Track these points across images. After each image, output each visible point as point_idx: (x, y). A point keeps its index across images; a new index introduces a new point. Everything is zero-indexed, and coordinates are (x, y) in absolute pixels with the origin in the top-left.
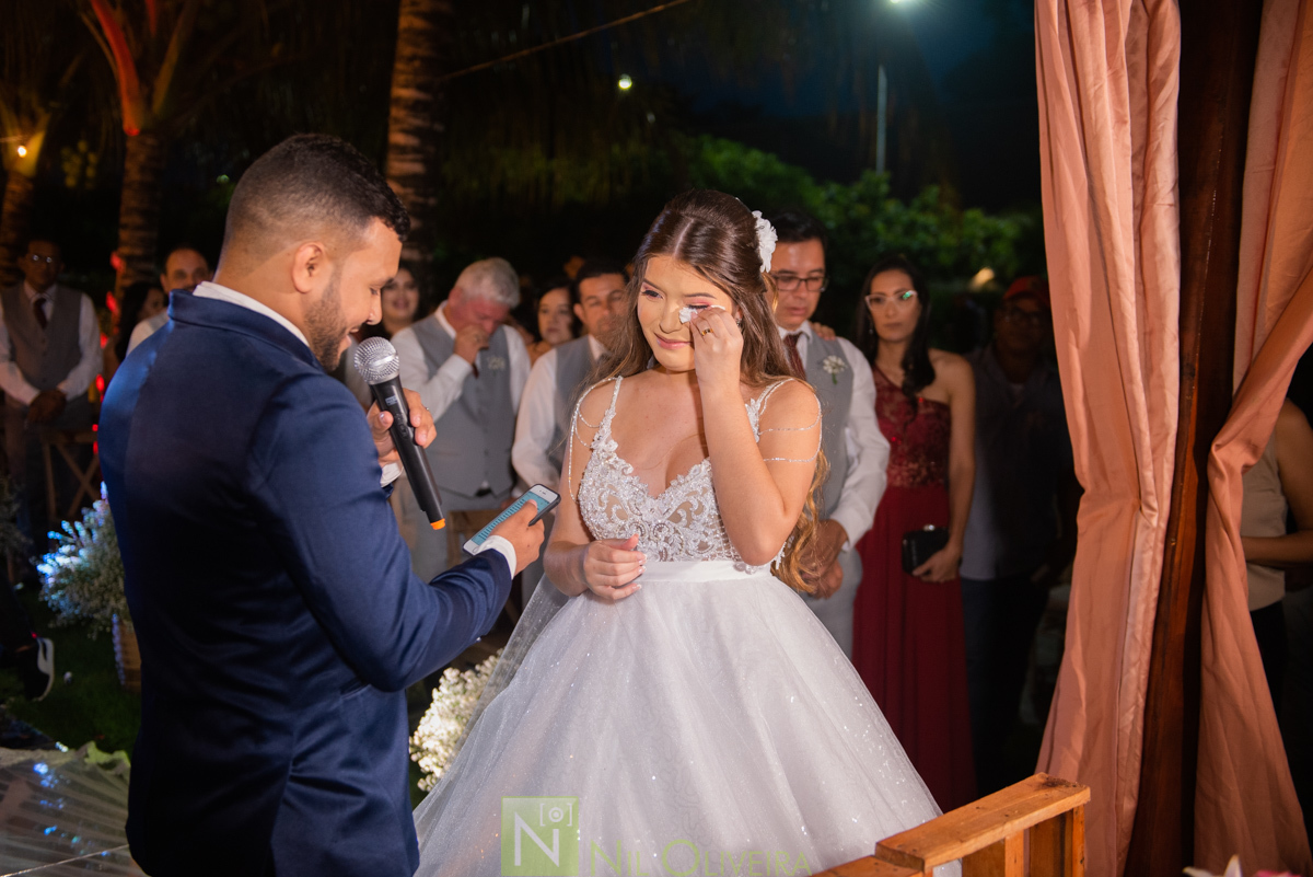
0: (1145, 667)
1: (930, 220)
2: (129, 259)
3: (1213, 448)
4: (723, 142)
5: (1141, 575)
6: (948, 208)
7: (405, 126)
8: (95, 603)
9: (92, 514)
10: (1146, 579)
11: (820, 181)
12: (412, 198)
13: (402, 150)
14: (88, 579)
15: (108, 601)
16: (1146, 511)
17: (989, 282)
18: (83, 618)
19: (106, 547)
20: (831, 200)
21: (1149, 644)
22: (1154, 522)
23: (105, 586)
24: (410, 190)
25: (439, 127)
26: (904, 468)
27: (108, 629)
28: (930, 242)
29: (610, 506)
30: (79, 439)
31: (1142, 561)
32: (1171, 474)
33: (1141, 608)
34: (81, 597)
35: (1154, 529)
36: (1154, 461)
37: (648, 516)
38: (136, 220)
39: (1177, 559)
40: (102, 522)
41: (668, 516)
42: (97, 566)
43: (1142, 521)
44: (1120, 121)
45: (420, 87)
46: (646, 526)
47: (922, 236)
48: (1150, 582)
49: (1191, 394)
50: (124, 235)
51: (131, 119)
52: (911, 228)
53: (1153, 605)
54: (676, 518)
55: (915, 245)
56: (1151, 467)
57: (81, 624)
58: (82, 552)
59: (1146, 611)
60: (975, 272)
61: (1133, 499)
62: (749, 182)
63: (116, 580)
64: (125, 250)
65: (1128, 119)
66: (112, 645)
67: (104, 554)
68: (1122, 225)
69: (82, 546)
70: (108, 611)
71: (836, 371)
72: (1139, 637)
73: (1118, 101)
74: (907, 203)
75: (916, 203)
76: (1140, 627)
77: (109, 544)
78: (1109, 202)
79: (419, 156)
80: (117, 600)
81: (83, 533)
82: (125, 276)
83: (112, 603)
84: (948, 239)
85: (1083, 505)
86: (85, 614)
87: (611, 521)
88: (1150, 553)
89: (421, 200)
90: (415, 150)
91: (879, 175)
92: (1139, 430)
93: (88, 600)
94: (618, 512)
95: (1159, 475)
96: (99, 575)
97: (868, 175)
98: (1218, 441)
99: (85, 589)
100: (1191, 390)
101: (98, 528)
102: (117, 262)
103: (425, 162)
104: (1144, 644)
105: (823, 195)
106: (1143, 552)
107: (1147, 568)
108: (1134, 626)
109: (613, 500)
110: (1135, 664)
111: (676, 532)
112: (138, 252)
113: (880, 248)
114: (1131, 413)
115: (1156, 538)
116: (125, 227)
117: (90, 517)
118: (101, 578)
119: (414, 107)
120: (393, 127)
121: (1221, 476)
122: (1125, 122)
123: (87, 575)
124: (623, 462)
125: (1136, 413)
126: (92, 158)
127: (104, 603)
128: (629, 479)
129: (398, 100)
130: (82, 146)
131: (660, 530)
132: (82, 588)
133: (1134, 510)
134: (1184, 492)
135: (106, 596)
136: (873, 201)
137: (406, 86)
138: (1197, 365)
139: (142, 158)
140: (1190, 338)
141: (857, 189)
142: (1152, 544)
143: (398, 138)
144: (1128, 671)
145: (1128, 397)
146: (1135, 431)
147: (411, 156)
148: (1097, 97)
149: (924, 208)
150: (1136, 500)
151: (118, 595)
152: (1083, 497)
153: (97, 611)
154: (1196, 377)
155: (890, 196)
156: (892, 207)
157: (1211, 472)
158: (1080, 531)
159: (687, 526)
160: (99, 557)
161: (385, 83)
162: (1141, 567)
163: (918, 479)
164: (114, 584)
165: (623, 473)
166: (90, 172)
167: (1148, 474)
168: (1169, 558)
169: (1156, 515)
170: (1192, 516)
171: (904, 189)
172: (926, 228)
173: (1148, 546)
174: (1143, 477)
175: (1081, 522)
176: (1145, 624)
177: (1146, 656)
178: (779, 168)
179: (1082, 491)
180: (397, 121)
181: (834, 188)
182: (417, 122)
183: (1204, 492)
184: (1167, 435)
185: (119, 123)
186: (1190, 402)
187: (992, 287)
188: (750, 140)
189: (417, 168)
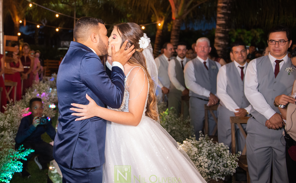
7: (221, 12)
12: (222, 29)
13: (220, 18)
24: (221, 27)
25: (229, 12)
38: (174, 37)
79: (224, 19)
89: (224, 29)
90: (223, 18)
103: (225, 20)
120: (218, 13)
129: (219, 7)
137: (221, 3)
139: (175, 24)
143: (219, 15)
147: (221, 19)
180: (219, 11)
182: (223, 11)
189: (223, 22)
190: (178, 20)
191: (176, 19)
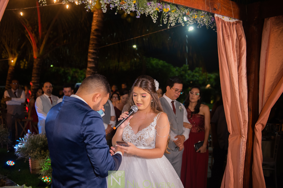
0: (243, 170)
1: (197, 74)
2: (34, 83)
3: (255, 125)
4: (155, 59)
5: (242, 151)
6: (201, 72)
7: (91, 57)
8: (26, 155)
9: (26, 136)
10: (243, 152)
11: (175, 66)
12: (92, 71)
13: (90, 62)
14: (24, 150)
15: (29, 154)
16: (242, 138)
17: (209, 87)
18: (23, 158)
19: (28, 143)
20: (177, 70)
21: (244, 165)
22: (244, 140)
23: (28, 151)
24: (92, 70)
25: (98, 57)
26: (194, 129)
27: (28, 160)
28: (197, 79)
29: (127, 135)
30: (23, 120)
31: (242, 148)
32: (247, 130)
33: (242, 158)
34: (23, 154)
35: (244, 141)
36: (244, 128)
37: (133, 138)
38: (35, 75)
39: (249, 147)
40: (28, 138)
41: (137, 138)
42: (26, 147)
43: (242, 140)
44: (235, 61)
45: (94, 50)
46: (133, 140)
47: (195, 78)
48: (244, 152)
49: (251, 114)
50: (33, 78)
51: (35, 55)
52: (193, 76)
53: (244, 157)
54: (138, 139)
55: (194, 79)
56: (243, 129)
57: (23, 159)
58: (23, 144)
59: (243, 158)
60: (206, 85)
61: (239, 135)
62: (160, 67)
63: (30, 150)
64: (33, 81)
65: (236, 60)
66: (29, 164)
67: (28, 144)
68: (236, 81)
69: (23, 143)
70: (28, 157)
71: (181, 109)
72: (242, 164)
73: (234, 57)
74: (192, 71)
75: (194, 71)
76: (242, 161)
77: (29, 142)
78: (233, 76)
80: (30, 154)
81: (24, 140)
82: (33, 87)
83: (29, 155)
84: (201, 78)
85: (230, 137)
86: (23, 157)
87: (126, 138)
88: (243, 146)
89: (94, 72)
90: (93, 62)
91: (186, 66)
92: (241, 121)
93: (24, 154)
94: (128, 136)
95: (245, 130)
96: (27, 149)
97: (184, 65)
98: (256, 124)
99: (24, 152)
100: (250, 113)
101: (27, 139)
102: (31, 84)
103: (95, 64)
104: (243, 165)
105: (175, 69)
106: (242, 146)
107: (243, 149)
108: (241, 161)
109: (127, 134)
110: (241, 169)
111: (138, 141)
112: (36, 82)
113: (187, 80)
114: (239, 118)
115: (245, 143)
116: (33, 77)
117: (25, 137)
118: (27, 150)
119: (93, 53)
120: (89, 57)
121: (257, 131)
122: (236, 61)
123: (24, 149)
124: (130, 127)
125: (240, 118)
126: (27, 62)
127: (28, 155)
128: (131, 130)
129: (90, 52)
130: (25, 60)
131: (135, 141)
132: (23, 152)
133: (240, 137)
134: (250, 134)
135: (28, 153)
136: (185, 71)
137: (91, 49)
138: (251, 109)
139: (37, 63)
140: (250, 103)
141: (182, 68)
142: (244, 144)
143: (89, 59)
144: (240, 171)
145: (238, 115)
146: (240, 122)
148: (231, 56)
149: (196, 72)
150: (240, 135)
151: (31, 153)
152: (230, 135)
153: (26, 156)
154: (251, 111)
155: (189, 70)
156: (189, 72)
157: (255, 130)
158: (229, 142)
159: (140, 141)
160: (27, 145)
161: (87, 49)
162: (242, 149)
163: (198, 131)
164: (30, 151)
165: (130, 129)
166: (26, 65)
167: (243, 130)
168: (247, 147)
169: (244, 138)
170: (252, 139)
171: (192, 68)
172: (196, 76)
173: (243, 145)
174: (242, 131)
175: (229, 140)
176: (243, 161)
177: (243, 167)
178: (166, 64)
179: (229, 134)
180: (89, 56)
181: (177, 68)
182: (94, 56)
183: (254, 134)
184: (246, 122)
185: (32, 56)
186: (250, 116)
187: (210, 88)
188: (160, 58)
189: (93, 65)
190: (39, 59)
191: (38, 58)
